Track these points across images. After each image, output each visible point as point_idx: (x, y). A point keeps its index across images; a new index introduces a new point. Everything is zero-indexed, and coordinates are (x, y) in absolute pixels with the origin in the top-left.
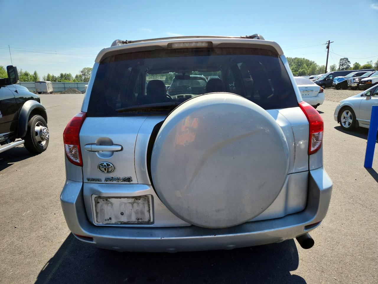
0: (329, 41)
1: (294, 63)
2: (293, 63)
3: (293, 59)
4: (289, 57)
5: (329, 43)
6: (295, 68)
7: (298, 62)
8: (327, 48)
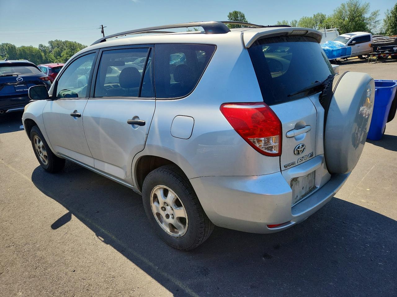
0: (102, 26)
1: (67, 47)
2: (65, 47)
3: (63, 42)
4: (58, 40)
5: (103, 28)
6: (69, 52)
7: (71, 46)
8: (102, 33)
